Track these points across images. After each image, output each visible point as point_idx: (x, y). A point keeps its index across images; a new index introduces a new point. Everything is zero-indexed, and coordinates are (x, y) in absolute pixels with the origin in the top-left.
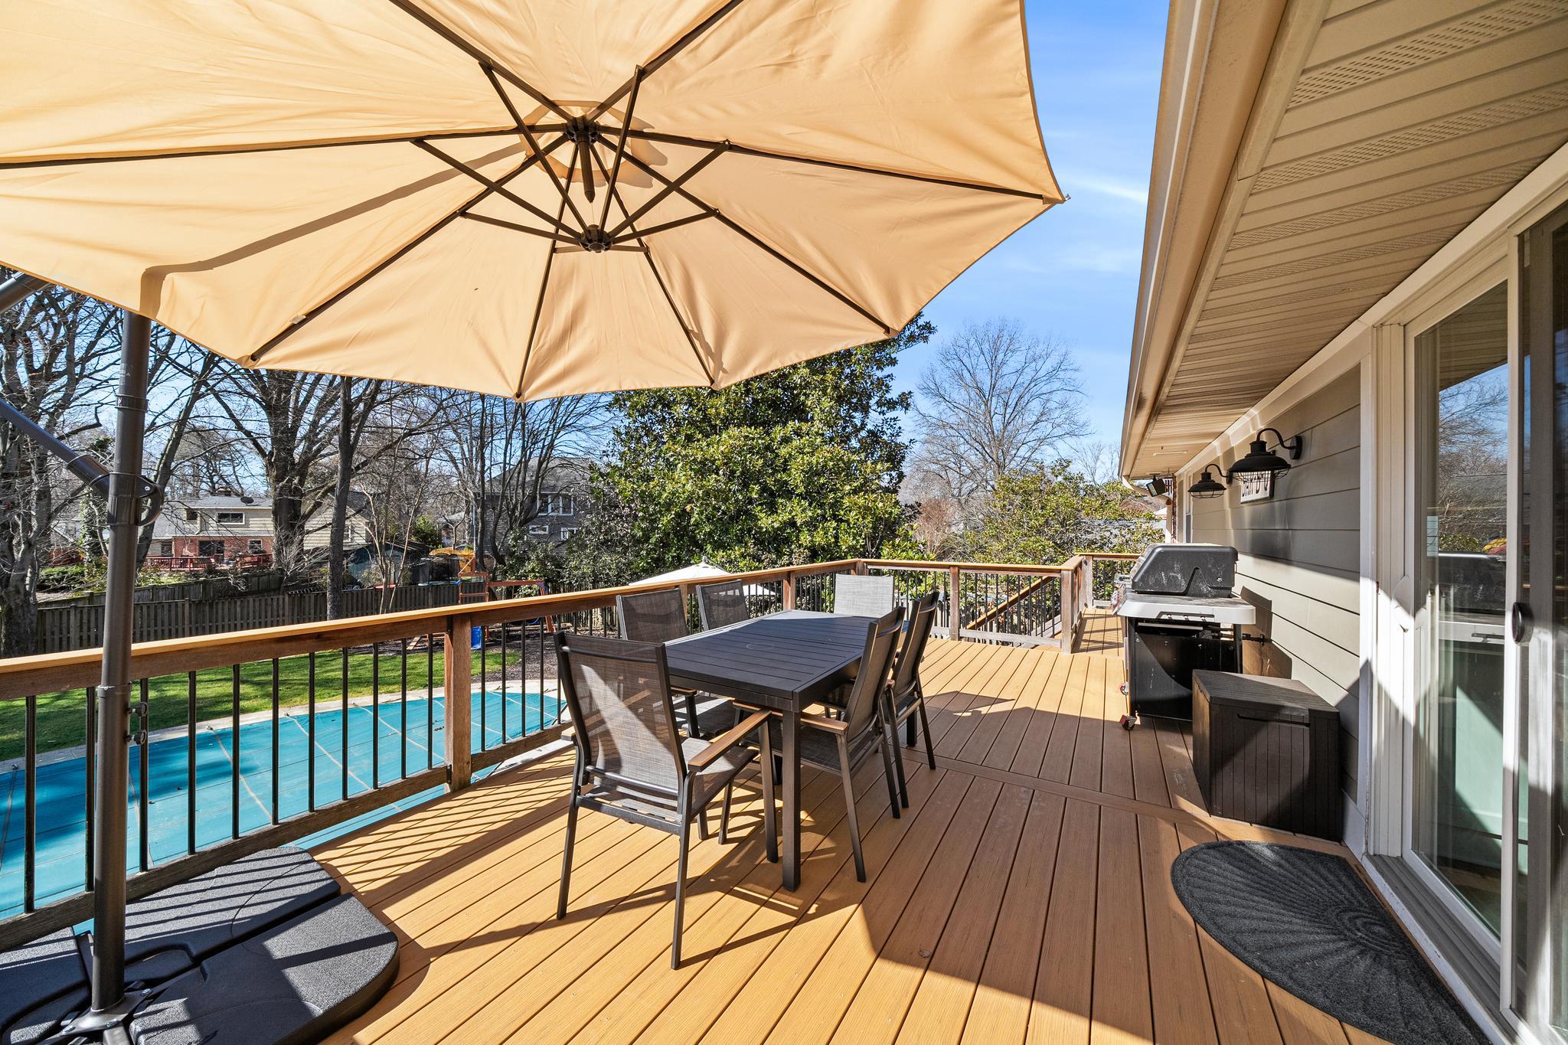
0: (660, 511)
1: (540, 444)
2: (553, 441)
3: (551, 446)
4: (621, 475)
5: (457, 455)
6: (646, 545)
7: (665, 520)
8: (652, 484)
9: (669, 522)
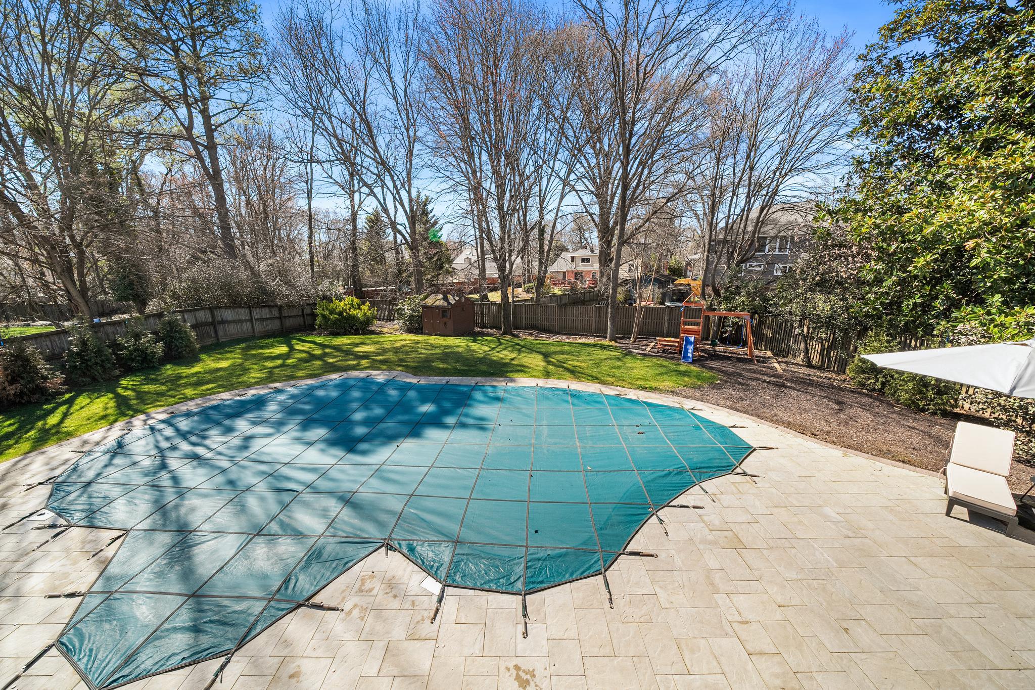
0: (915, 250)
1: (764, 192)
2: (778, 186)
3: (775, 193)
4: (857, 211)
5: (700, 212)
6: (875, 289)
7: (921, 261)
8: (906, 217)
9: (928, 263)
